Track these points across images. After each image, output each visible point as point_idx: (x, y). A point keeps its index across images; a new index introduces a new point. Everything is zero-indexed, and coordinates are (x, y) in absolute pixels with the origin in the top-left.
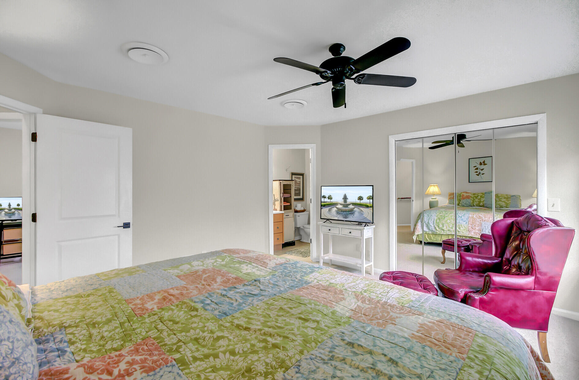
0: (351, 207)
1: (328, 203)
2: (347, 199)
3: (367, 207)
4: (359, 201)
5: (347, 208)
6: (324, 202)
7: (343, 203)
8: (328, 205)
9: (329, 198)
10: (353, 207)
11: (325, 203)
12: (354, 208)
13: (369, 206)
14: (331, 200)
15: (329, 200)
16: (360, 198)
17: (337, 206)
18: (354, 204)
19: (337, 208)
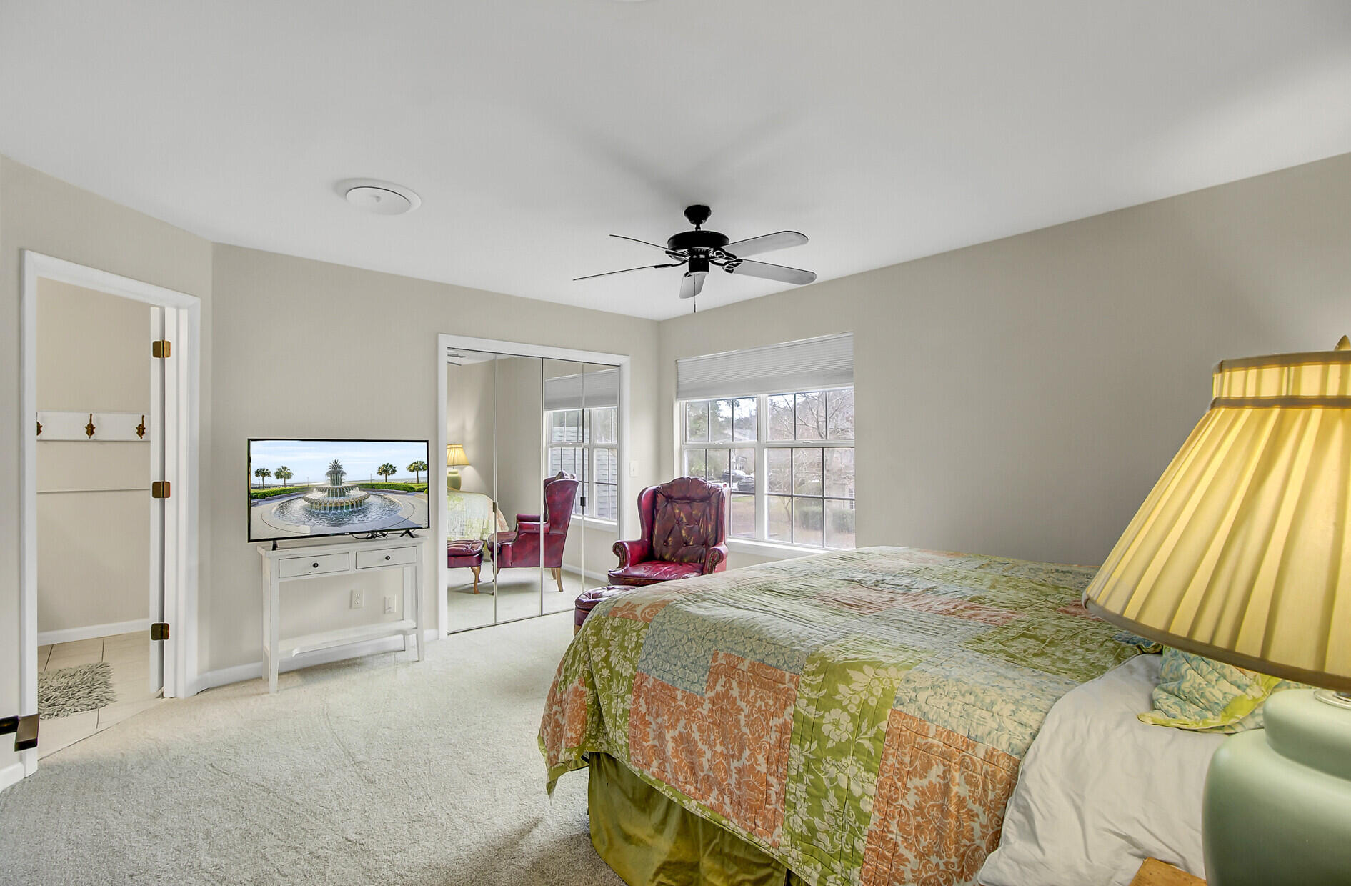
0: (356, 494)
1: (277, 489)
2: (344, 473)
3: (409, 490)
4: (383, 477)
5: (342, 499)
6: (264, 487)
7: (329, 486)
8: (276, 493)
9: (278, 475)
10: (364, 493)
11: (267, 490)
12: (367, 497)
13: (416, 488)
14: (288, 481)
15: (281, 481)
16: (387, 470)
17: (309, 496)
18: (363, 486)
19: (306, 500)
